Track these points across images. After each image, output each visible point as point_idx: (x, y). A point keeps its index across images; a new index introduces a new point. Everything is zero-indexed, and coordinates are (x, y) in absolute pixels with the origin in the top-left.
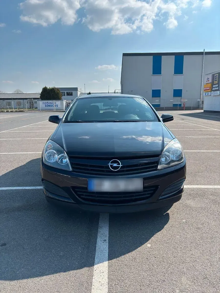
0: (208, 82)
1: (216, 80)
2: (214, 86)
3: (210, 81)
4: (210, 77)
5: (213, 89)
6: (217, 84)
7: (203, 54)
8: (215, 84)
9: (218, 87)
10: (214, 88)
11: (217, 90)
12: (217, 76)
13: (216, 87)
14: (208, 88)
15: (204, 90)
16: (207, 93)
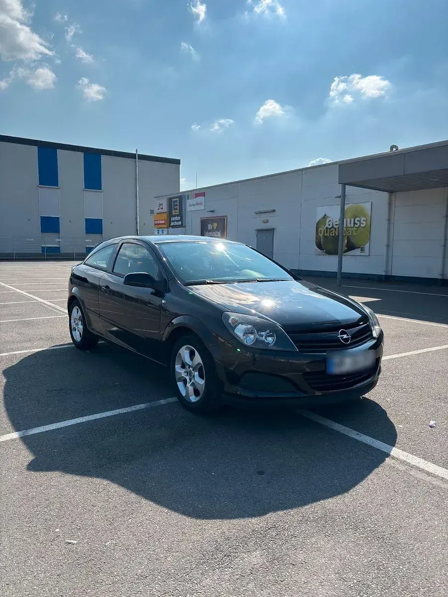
0: (160, 211)
1: (176, 209)
2: (173, 219)
3: (165, 209)
4: (165, 203)
5: (172, 224)
6: (178, 216)
7: (136, 158)
8: (175, 216)
9: (181, 220)
10: (174, 221)
11: (178, 225)
12: (176, 201)
13: (177, 221)
14: (163, 222)
15: (156, 224)
16: (161, 230)
